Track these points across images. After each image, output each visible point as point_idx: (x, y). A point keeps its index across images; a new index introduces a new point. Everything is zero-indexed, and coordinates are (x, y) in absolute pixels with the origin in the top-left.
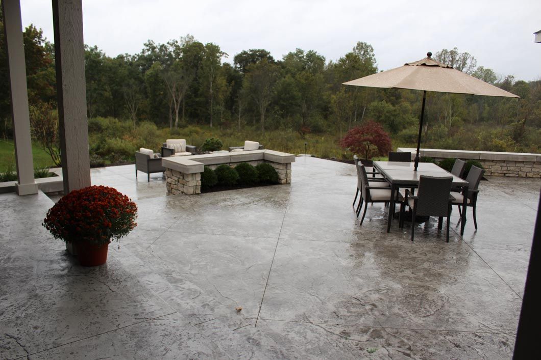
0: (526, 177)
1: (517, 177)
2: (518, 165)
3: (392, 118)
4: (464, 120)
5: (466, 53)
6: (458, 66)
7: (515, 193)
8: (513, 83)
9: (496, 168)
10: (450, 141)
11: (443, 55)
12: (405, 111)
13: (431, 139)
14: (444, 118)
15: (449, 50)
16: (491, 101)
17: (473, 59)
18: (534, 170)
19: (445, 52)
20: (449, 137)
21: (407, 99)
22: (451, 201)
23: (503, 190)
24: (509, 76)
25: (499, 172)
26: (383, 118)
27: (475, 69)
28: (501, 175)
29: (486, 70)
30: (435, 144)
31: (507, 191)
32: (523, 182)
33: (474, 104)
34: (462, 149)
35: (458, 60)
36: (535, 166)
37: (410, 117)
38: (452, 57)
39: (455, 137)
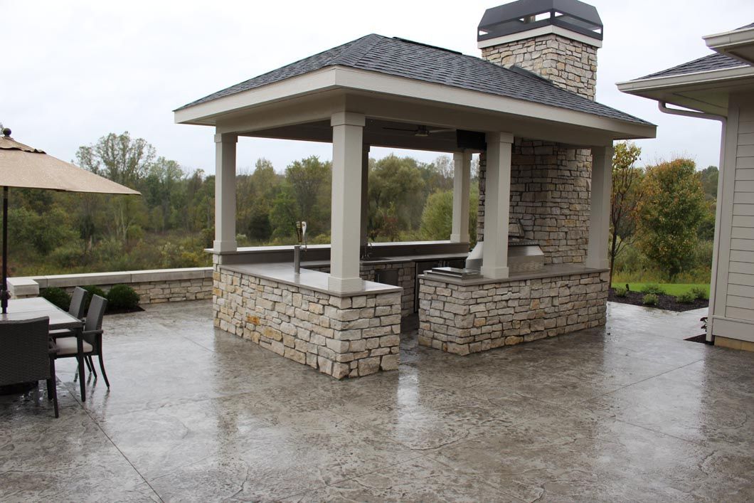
0: (197, 299)
1: (185, 301)
2: (183, 284)
3: (38, 232)
4: (147, 229)
5: (141, 139)
6: (131, 156)
7: (176, 323)
8: (203, 179)
9: (156, 292)
10: (126, 258)
11: (110, 141)
12: (60, 222)
13: (98, 259)
14: (115, 228)
15: (118, 135)
16: (178, 202)
17: (150, 147)
18: (204, 289)
19: (113, 136)
20: (123, 255)
21: (62, 203)
22: (55, 353)
23: (161, 321)
24: (198, 170)
25: (161, 297)
26: (23, 232)
27: (155, 160)
28: (164, 300)
29: (169, 162)
30: (104, 265)
31: (167, 322)
32: (191, 306)
33: (156, 206)
34: (143, 269)
35: (132, 149)
36: (204, 283)
37: (65, 230)
38: (123, 144)
39: (132, 253)
